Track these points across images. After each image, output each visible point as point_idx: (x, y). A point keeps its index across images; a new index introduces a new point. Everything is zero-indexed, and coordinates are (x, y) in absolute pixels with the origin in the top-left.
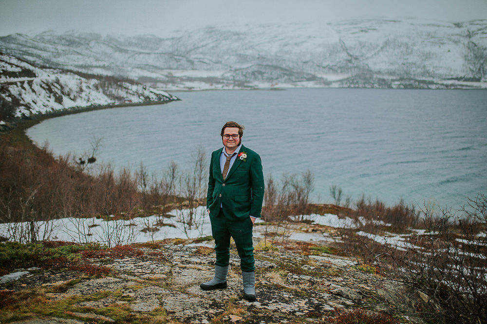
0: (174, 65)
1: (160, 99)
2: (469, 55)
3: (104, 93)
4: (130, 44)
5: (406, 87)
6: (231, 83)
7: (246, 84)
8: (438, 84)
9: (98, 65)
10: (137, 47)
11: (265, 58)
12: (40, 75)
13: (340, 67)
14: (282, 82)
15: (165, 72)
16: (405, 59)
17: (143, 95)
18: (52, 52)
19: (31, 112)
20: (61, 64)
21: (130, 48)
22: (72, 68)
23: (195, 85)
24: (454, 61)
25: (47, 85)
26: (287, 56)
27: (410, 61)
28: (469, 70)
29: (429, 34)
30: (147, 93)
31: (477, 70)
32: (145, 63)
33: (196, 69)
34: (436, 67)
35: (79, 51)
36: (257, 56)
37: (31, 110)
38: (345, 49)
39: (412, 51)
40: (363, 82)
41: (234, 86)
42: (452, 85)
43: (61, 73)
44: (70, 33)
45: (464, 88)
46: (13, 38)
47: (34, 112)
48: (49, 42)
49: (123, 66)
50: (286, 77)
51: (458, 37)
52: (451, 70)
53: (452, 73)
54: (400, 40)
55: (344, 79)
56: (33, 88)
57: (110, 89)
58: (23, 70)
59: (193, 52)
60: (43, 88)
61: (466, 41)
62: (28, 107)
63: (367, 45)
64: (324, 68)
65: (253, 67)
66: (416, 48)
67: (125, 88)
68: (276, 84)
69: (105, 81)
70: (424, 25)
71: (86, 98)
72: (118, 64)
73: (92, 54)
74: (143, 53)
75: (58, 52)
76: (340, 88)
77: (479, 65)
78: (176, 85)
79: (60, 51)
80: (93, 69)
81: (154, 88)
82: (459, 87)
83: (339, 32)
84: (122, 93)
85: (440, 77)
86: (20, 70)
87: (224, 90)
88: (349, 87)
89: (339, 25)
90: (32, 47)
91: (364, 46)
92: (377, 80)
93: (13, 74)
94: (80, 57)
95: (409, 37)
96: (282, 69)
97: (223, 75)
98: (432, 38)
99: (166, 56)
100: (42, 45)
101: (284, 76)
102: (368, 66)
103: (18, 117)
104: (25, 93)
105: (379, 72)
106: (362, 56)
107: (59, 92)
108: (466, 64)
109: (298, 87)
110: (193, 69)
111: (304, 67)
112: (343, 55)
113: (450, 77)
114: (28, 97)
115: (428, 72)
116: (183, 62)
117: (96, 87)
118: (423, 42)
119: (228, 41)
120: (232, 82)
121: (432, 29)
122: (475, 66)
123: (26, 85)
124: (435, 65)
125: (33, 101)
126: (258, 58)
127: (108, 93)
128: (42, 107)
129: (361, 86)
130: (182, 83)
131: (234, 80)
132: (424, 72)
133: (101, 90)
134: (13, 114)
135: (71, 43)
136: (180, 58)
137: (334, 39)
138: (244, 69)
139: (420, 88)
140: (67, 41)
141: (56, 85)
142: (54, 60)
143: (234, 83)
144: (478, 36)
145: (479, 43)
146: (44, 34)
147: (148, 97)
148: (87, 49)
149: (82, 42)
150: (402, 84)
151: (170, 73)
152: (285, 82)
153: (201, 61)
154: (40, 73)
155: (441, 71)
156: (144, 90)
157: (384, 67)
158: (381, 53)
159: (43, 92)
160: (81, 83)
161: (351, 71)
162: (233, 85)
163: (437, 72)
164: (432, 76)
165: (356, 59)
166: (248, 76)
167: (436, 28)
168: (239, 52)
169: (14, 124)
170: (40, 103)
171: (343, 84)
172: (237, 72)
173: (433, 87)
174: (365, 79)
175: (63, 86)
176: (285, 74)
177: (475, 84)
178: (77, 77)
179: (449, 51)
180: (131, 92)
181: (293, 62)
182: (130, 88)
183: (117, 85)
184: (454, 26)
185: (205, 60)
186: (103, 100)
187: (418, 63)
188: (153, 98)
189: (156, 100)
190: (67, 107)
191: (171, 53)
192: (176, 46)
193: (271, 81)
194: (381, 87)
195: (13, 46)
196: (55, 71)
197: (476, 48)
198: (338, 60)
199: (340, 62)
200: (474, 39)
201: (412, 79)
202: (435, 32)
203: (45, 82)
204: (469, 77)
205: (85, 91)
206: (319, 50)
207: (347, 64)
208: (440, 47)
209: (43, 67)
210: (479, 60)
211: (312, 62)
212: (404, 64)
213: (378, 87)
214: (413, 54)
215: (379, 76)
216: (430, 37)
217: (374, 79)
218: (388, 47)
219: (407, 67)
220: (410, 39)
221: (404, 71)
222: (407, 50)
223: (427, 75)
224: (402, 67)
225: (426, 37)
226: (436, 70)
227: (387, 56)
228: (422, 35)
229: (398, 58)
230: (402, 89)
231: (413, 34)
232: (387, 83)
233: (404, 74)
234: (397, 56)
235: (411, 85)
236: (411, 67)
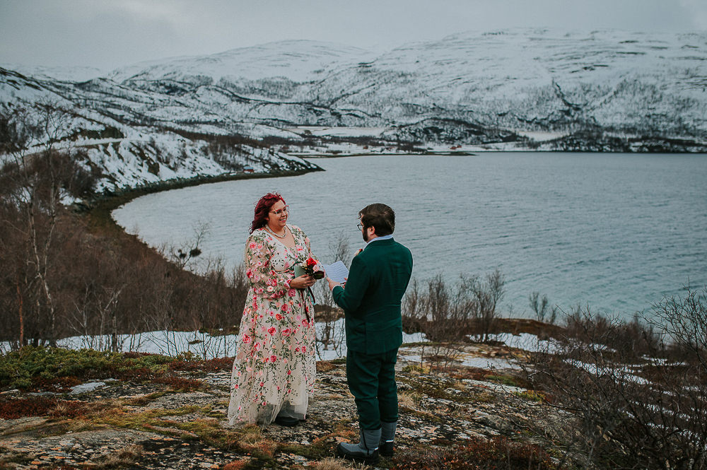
0: (314, 119)
1: (294, 167)
3: (216, 159)
4: (253, 91)
5: (652, 150)
6: (393, 145)
7: (415, 147)
8: (701, 145)
9: (207, 120)
10: (262, 94)
11: (442, 109)
12: (129, 134)
13: (553, 122)
14: (467, 144)
15: (301, 130)
16: (651, 109)
17: (269, 162)
18: (146, 103)
19: (116, 185)
20: (158, 119)
21: (252, 97)
22: (173, 125)
23: (343, 147)
25: (138, 148)
26: (474, 107)
27: (657, 112)
29: (687, 72)
30: (274, 159)
32: (273, 117)
33: (344, 126)
34: (699, 120)
35: (182, 102)
36: (432, 106)
37: (116, 183)
38: (561, 96)
39: (661, 97)
40: (586, 142)
41: (399, 149)
43: (157, 132)
44: (169, 77)
46: (94, 85)
47: (120, 186)
48: (142, 88)
49: (242, 122)
50: (473, 136)
54: (643, 81)
55: (559, 139)
56: (119, 152)
57: (224, 154)
58: (106, 129)
59: (340, 100)
60: (133, 152)
62: (112, 179)
63: (592, 89)
64: (528, 122)
65: (425, 122)
66: (667, 92)
67: (244, 152)
68: (459, 146)
69: (217, 143)
70: (680, 58)
71: (191, 166)
72: (236, 118)
73: (200, 105)
74: (270, 103)
75: (154, 103)
76: (553, 151)
78: (315, 148)
79: (157, 102)
80: (200, 125)
81: (285, 152)
83: (552, 70)
84: (240, 160)
85: (704, 134)
86: (103, 129)
87: (384, 154)
88: (566, 151)
89: (552, 60)
90: (120, 97)
91: (588, 91)
92: (607, 140)
93: (93, 134)
94: (183, 109)
95: (657, 77)
96: (466, 124)
97: (382, 134)
98: (692, 77)
99: (303, 107)
100: (132, 93)
101: (470, 136)
102: (595, 120)
103: (99, 193)
104: (109, 161)
105: (611, 129)
106: (585, 105)
107: (154, 158)
109: (490, 150)
110: (339, 125)
111: (499, 122)
112: (558, 105)
114: (112, 166)
115: (685, 127)
116: (327, 115)
117: (205, 151)
118: (679, 83)
119: (389, 85)
120: (395, 143)
121: (692, 64)
123: (110, 149)
124: (696, 118)
125: (119, 171)
126: (433, 109)
127: (221, 160)
128: (132, 179)
129: (583, 148)
130: (324, 144)
131: (398, 141)
132: (680, 128)
133: (211, 155)
134: (93, 188)
135: (172, 90)
136: (322, 109)
137: (544, 81)
138: (412, 124)
139: (674, 152)
140: (166, 87)
141: (150, 148)
142: (149, 114)
143: (398, 145)
146: (135, 78)
147: (276, 165)
148: (193, 98)
149: (187, 89)
150: (646, 146)
151: (308, 131)
152: (472, 143)
153: (351, 114)
154: (129, 132)
156: (270, 155)
157: (618, 121)
158: (613, 101)
159: (133, 158)
160: (184, 146)
161: (569, 127)
162: (396, 148)
163: (699, 128)
164: (691, 134)
165: (577, 109)
166: (418, 134)
167: (698, 62)
168: (405, 101)
169: (94, 203)
170: (128, 174)
171: (557, 146)
172: (403, 129)
173: (694, 149)
174: (590, 138)
175: (160, 150)
176: (472, 132)
178: (178, 137)
180: (252, 158)
181: (483, 114)
182: (251, 152)
183: (234, 148)
185: (356, 113)
186: (214, 169)
187: (670, 115)
188: (282, 166)
189: (287, 169)
190: (164, 179)
191: (310, 103)
192: (316, 93)
193: (451, 142)
194: (613, 150)
195: (94, 95)
196: (150, 130)
198: (549, 111)
199: (553, 113)
201: (661, 139)
202: (697, 69)
203: (136, 144)
205: (189, 157)
206: (522, 97)
207: (563, 116)
208: (704, 90)
209: (133, 124)
211: (512, 114)
212: (649, 117)
213: (609, 149)
214: (663, 101)
215: (610, 134)
216: (689, 76)
217: (603, 139)
218: (625, 91)
219: (654, 120)
220: (658, 79)
221: (649, 126)
222: (654, 96)
223: (685, 132)
224: (646, 121)
225: (683, 76)
226: (698, 125)
227: (623, 105)
228: (677, 73)
229: (640, 107)
230: (645, 152)
231: (664, 71)
232: (623, 144)
233: (648, 131)
234: (638, 104)
235: (659, 147)
236: (659, 120)
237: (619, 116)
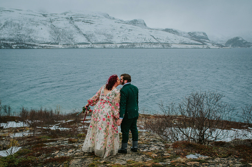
2: (52, 31)
5: (21, 48)
8: (38, 46)
16: (18, 32)
24: (45, 34)
27: (21, 34)
28: (52, 39)
31: (56, 39)
39: (22, 28)
42: (45, 46)
45: (51, 48)
51: (46, 22)
52: (44, 38)
53: (44, 40)
54: (14, 22)
61: (50, 24)
66: (24, 26)
70: (27, 14)
77: (57, 36)
82: (48, 47)
85: (38, 42)
92: (3, 44)
95: (19, 20)
98: (32, 22)
105: (4, 40)
108: (51, 36)
113: (44, 42)
115: (31, 40)
121: (32, 17)
122: (55, 37)
124: (35, 36)
132: (30, 40)
139: (29, 48)
144: (55, 22)
145: (56, 25)
150: (18, 46)
155: (39, 39)
157: (6, 36)
158: (3, 29)
163: (36, 40)
164: (34, 42)
167: (34, 16)
173: (36, 47)
177: (56, 46)
179: (42, 29)
184: (43, 16)
194: (6, 48)
197: (55, 28)
200: (54, 23)
201: (24, 44)
202: (33, 19)
204: (53, 42)
208: (37, 26)
210: (57, 34)
212: (18, 35)
213: (4, 48)
214: (23, 30)
215: (4, 42)
216: (31, 21)
217: (1, 43)
218: (7, 25)
219: (20, 37)
220: (20, 22)
221: (19, 39)
222: (19, 27)
223: (32, 41)
224: (17, 37)
225: (29, 21)
226: (36, 39)
227: (7, 30)
228: (26, 20)
229: (14, 32)
230: (18, 48)
231: (21, 19)
232: (9, 45)
233: (18, 41)
234: (13, 30)
235: (23, 46)
236: (22, 37)
237: (6, 35)
